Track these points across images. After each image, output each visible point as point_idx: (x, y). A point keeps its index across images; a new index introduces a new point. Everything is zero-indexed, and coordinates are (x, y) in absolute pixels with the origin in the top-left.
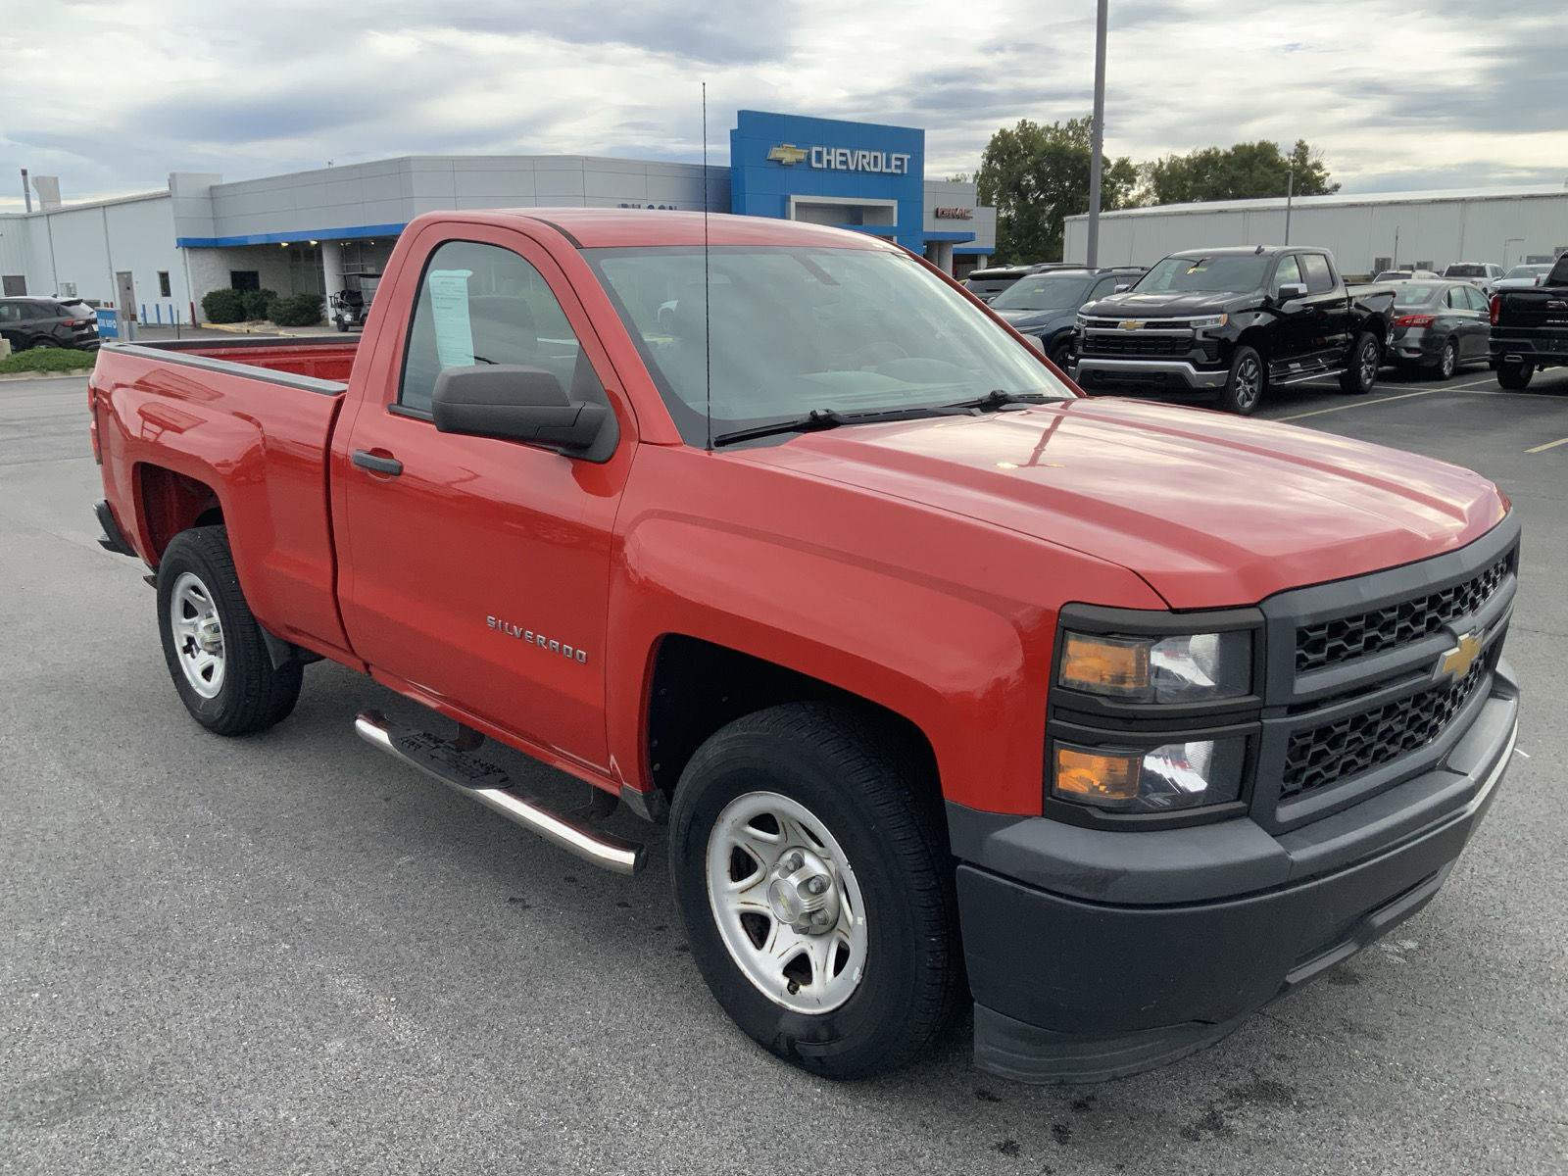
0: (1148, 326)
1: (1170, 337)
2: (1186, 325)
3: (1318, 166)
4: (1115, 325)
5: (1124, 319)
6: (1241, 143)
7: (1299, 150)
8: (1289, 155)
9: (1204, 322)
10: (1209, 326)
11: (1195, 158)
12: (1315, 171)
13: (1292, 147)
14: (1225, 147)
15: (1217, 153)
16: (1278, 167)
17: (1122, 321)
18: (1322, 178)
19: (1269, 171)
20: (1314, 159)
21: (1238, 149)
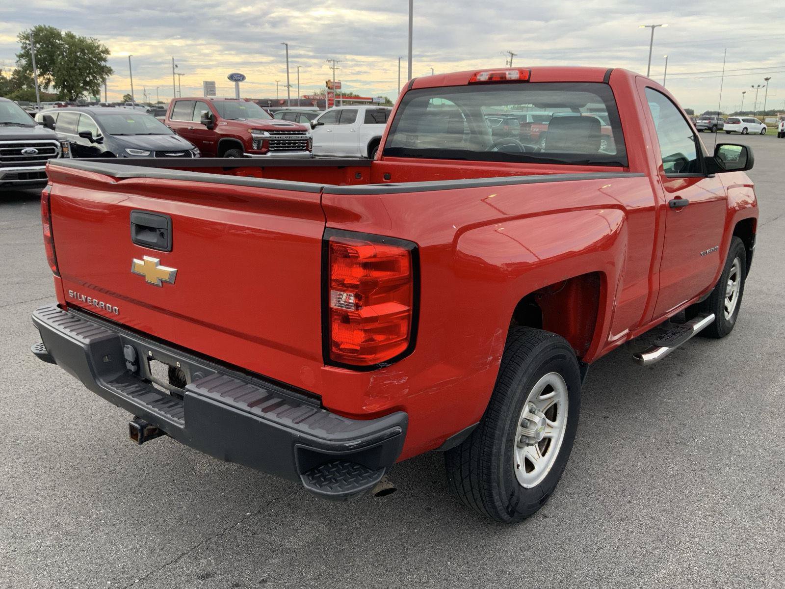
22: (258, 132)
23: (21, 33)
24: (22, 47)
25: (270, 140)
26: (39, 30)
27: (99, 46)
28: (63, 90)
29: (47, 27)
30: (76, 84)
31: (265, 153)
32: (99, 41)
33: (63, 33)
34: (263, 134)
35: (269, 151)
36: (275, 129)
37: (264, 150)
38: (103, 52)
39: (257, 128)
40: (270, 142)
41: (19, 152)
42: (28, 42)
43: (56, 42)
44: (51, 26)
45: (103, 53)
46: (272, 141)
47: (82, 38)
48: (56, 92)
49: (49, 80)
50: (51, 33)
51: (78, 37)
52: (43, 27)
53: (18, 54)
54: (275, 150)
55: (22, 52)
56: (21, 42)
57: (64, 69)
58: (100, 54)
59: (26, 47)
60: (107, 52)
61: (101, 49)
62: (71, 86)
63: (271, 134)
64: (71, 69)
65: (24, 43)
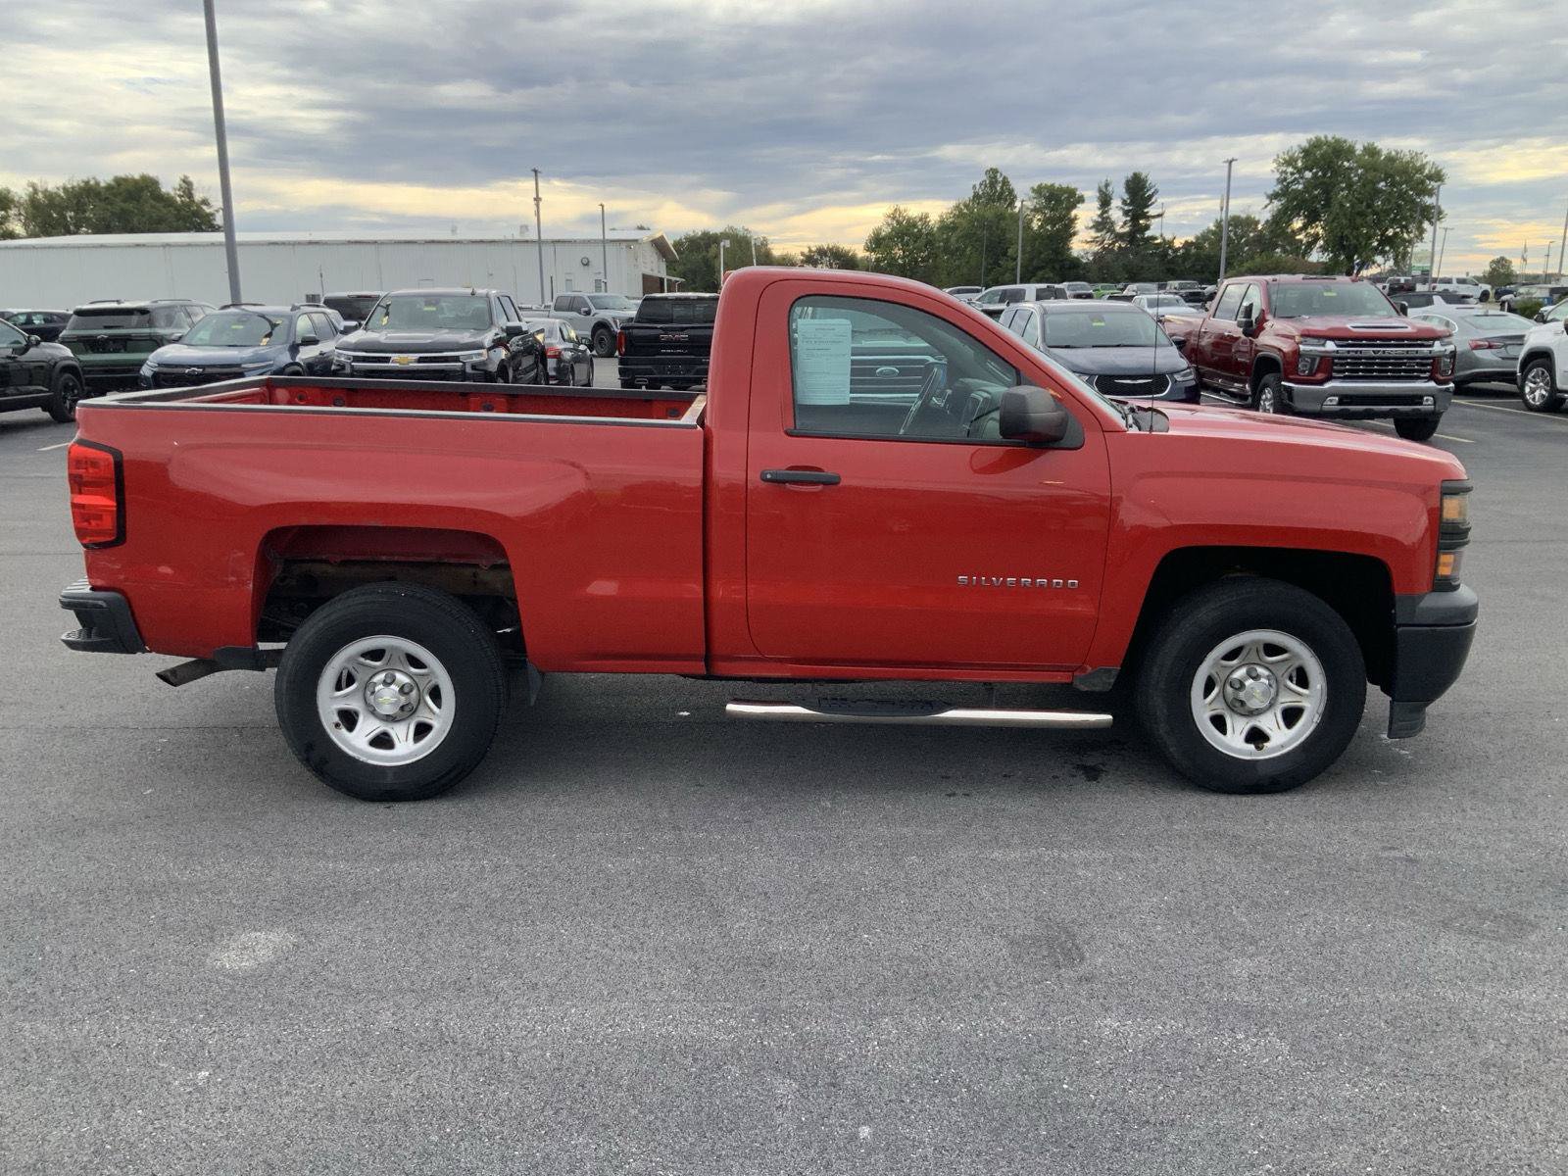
0: (420, 360)
1: (443, 370)
2: (456, 359)
3: (205, 202)
4: (387, 360)
5: (397, 355)
6: (122, 174)
7: (184, 185)
8: (175, 189)
9: (470, 356)
10: (475, 359)
11: (73, 188)
12: (204, 207)
13: (177, 182)
14: (105, 179)
15: (97, 184)
16: (167, 201)
17: (394, 356)
18: (212, 215)
19: (159, 205)
20: (201, 195)
21: (119, 181)
22: (1315, 341)
23: (1281, 155)
24: (1278, 179)
25: (1336, 358)
26: (1317, 144)
27: (1423, 166)
28: (1336, 256)
29: (1330, 139)
30: (1363, 244)
31: (1321, 382)
32: (1426, 156)
33: (1359, 149)
34: (1323, 345)
35: (1329, 379)
36: (1352, 334)
37: (1320, 376)
38: (1430, 177)
39: (1312, 333)
40: (1336, 361)
41: (872, 372)
42: (1290, 169)
43: (1342, 165)
44: (1338, 136)
45: (1428, 179)
46: (1340, 358)
47: (1393, 153)
48: (1325, 258)
49: (1316, 238)
50: (1334, 148)
51: (1384, 152)
52: (1323, 139)
53: (1270, 192)
54: (1345, 378)
55: (1278, 188)
56: (1278, 170)
57: (1345, 215)
58: (1422, 182)
59: (1285, 179)
60: (1438, 176)
61: (1427, 171)
62: (1351, 247)
63: (1338, 346)
64: (1358, 214)
65: (1283, 172)
